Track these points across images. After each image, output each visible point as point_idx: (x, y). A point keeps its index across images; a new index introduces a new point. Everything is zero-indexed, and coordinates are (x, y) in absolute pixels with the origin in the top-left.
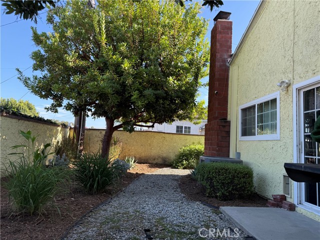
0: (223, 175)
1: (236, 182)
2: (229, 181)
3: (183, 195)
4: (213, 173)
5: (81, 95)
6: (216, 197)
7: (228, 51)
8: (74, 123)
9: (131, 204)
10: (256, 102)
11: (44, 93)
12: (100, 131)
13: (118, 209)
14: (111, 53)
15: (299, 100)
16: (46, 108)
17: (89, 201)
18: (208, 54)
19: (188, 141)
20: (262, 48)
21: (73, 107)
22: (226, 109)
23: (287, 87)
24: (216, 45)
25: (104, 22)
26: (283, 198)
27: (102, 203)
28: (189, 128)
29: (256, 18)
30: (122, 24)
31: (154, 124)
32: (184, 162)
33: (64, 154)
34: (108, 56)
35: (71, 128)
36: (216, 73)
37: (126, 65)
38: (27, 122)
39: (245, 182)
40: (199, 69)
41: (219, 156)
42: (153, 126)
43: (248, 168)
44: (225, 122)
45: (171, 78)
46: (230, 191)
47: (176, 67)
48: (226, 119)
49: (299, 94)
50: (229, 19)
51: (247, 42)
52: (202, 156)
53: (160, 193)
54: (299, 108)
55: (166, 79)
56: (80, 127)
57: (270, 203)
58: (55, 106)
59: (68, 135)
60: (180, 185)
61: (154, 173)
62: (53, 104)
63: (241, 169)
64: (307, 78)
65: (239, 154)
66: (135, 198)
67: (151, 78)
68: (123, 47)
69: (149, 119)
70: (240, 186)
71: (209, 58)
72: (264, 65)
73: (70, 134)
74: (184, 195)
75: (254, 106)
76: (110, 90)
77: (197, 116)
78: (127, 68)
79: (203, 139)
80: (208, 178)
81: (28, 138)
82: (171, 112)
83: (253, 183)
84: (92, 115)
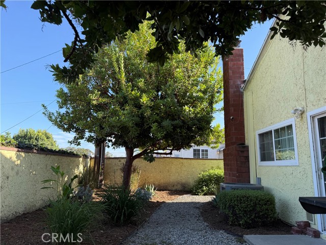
0: (245, 203)
1: (258, 209)
2: (252, 209)
3: (206, 224)
4: (235, 201)
5: (103, 128)
6: (240, 225)
7: (240, 77)
8: (94, 152)
9: (157, 235)
10: (273, 128)
11: (66, 126)
12: (119, 159)
13: (145, 240)
14: (130, 89)
15: (314, 127)
16: (69, 142)
17: (117, 232)
18: (222, 81)
19: (206, 166)
20: (274, 75)
21: (94, 138)
22: (243, 134)
23: (302, 114)
24: (228, 72)
25: (123, 62)
26: (307, 224)
27: (130, 235)
28: (207, 151)
29: (265, 47)
30: (139, 62)
31: (171, 151)
32: (205, 188)
33: (88, 186)
34: (127, 91)
35: (91, 158)
36: (230, 99)
37: (145, 99)
38: (53, 157)
39: (267, 209)
40: (213, 96)
41: (239, 182)
42: (171, 153)
43: (269, 195)
44: (243, 147)
45: (186, 107)
46: (252, 219)
47: (191, 97)
48: (244, 144)
49: (313, 121)
50: (239, 47)
51: (258, 69)
52: (222, 184)
53: (183, 222)
54: (315, 135)
55: (182, 108)
56: (100, 157)
57: (294, 230)
58: (78, 139)
59: (89, 165)
60: (202, 213)
61: (175, 201)
62: (75, 137)
63: (261, 196)
64: (320, 106)
65: (259, 180)
66: (160, 229)
67: (168, 109)
68: (141, 83)
69: (167, 147)
70: (263, 213)
71: (223, 85)
72: (277, 92)
73: (90, 163)
74: (208, 224)
75: (271, 131)
76: (130, 124)
77: (214, 140)
78: (145, 102)
79: (222, 163)
80: (230, 206)
81: (57, 172)
82: (189, 139)
83: (275, 210)
84: (112, 146)
